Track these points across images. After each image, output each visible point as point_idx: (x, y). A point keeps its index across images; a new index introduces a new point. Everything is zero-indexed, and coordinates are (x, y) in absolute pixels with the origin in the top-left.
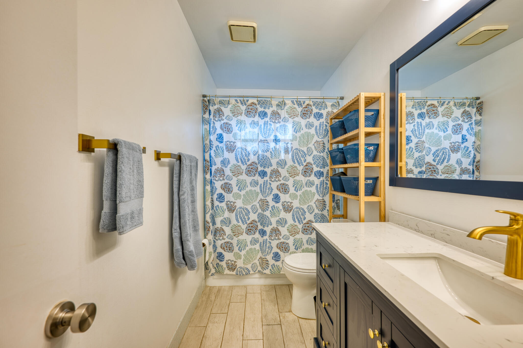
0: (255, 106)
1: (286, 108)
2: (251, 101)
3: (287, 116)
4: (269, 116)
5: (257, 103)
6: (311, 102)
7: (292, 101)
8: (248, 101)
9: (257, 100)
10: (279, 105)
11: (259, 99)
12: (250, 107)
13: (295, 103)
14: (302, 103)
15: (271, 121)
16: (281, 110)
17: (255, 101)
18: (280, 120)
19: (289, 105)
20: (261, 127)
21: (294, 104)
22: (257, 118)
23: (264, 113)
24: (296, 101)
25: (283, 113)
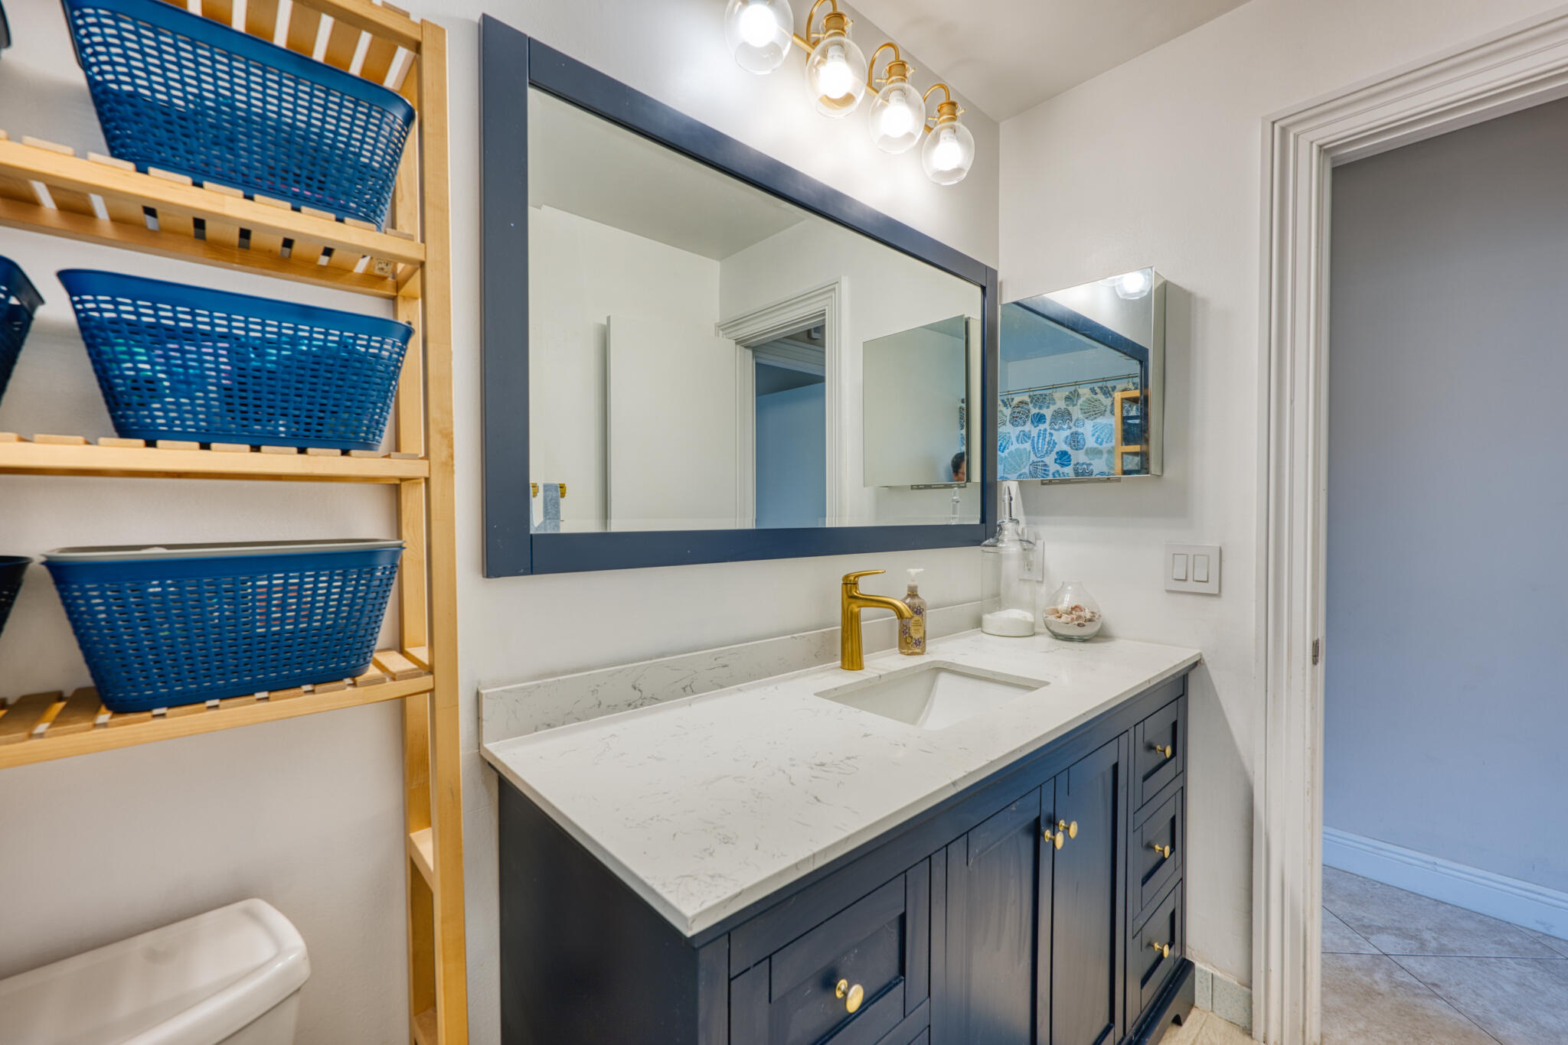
0: (1025, 406)
1: (1080, 401)
2: (1017, 399)
3: (1081, 416)
4: (1048, 421)
5: (1029, 400)
6: (1131, 384)
7: (1091, 389)
8: (1013, 399)
9: (1030, 396)
10: (1071, 399)
11: (1032, 393)
12: (1017, 410)
13: (1098, 391)
14: (1110, 390)
15: (1051, 429)
16: (1074, 406)
17: (1026, 398)
18: (1072, 424)
19: (1087, 396)
20: (1033, 440)
21: (1096, 394)
22: (1028, 427)
23: (1039, 416)
24: (1099, 387)
25: (1076, 412)
